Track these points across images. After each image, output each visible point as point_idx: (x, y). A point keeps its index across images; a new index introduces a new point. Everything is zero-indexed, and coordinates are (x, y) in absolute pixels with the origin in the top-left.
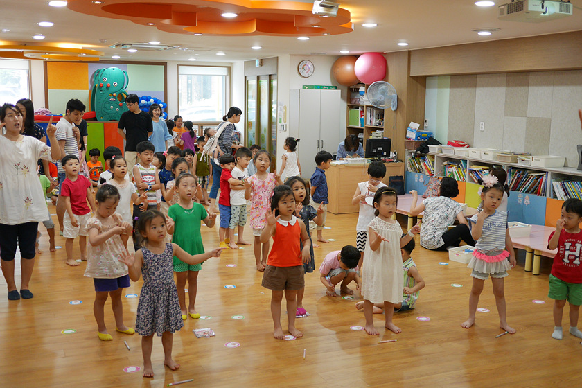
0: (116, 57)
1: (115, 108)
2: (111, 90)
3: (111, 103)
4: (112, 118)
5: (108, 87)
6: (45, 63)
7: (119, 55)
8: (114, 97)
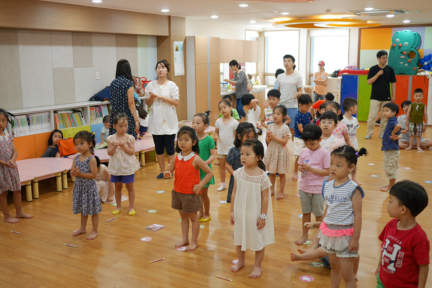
0: (406, 22)
1: (404, 63)
2: (402, 49)
3: (402, 60)
4: (401, 72)
5: (400, 47)
6: (360, 30)
7: (409, 19)
8: (405, 55)
